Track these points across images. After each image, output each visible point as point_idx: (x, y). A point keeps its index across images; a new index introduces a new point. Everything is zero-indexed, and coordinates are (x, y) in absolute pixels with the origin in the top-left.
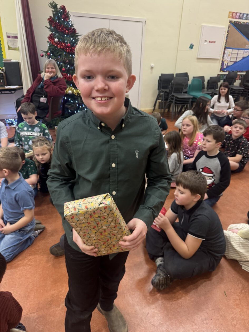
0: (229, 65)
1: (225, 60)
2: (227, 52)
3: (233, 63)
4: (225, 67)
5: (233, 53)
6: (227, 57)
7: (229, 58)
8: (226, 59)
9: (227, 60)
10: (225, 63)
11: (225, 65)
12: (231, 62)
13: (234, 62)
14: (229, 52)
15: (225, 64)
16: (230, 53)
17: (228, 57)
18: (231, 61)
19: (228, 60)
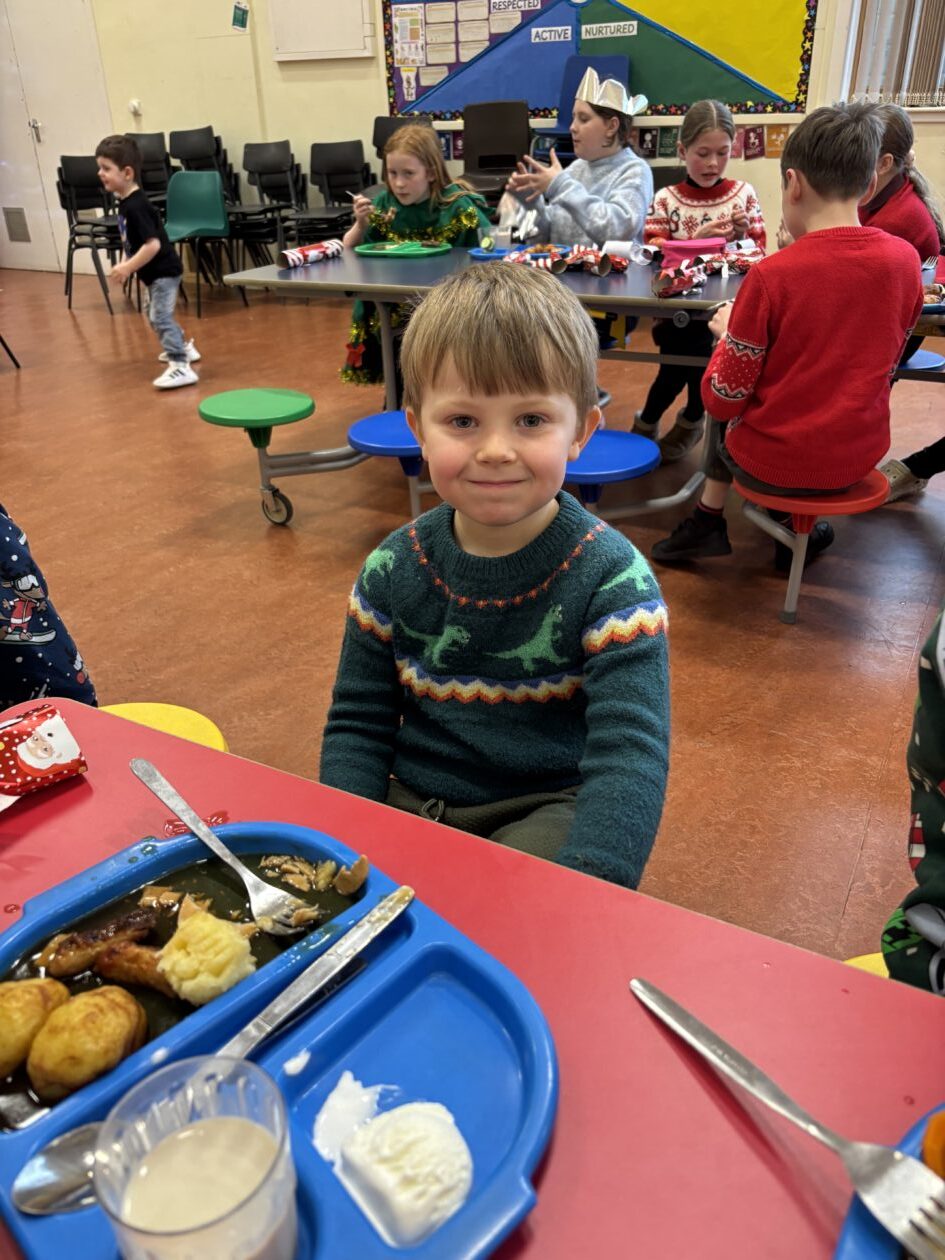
0: (424, 82)
1: (403, 61)
2: (401, 22)
3: (444, 73)
4: (410, 94)
5: (429, 21)
6: (406, 46)
7: (417, 48)
8: (406, 54)
9: (411, 57)
10: (407, 74)
11: (405, 84)
12: (434, 69)
13: (450, 66)
14: (408, 19)
15: (409, 82)
16: (413, 22)
17: (413, 46)
18: (430, 62)
19: (413, 61)
